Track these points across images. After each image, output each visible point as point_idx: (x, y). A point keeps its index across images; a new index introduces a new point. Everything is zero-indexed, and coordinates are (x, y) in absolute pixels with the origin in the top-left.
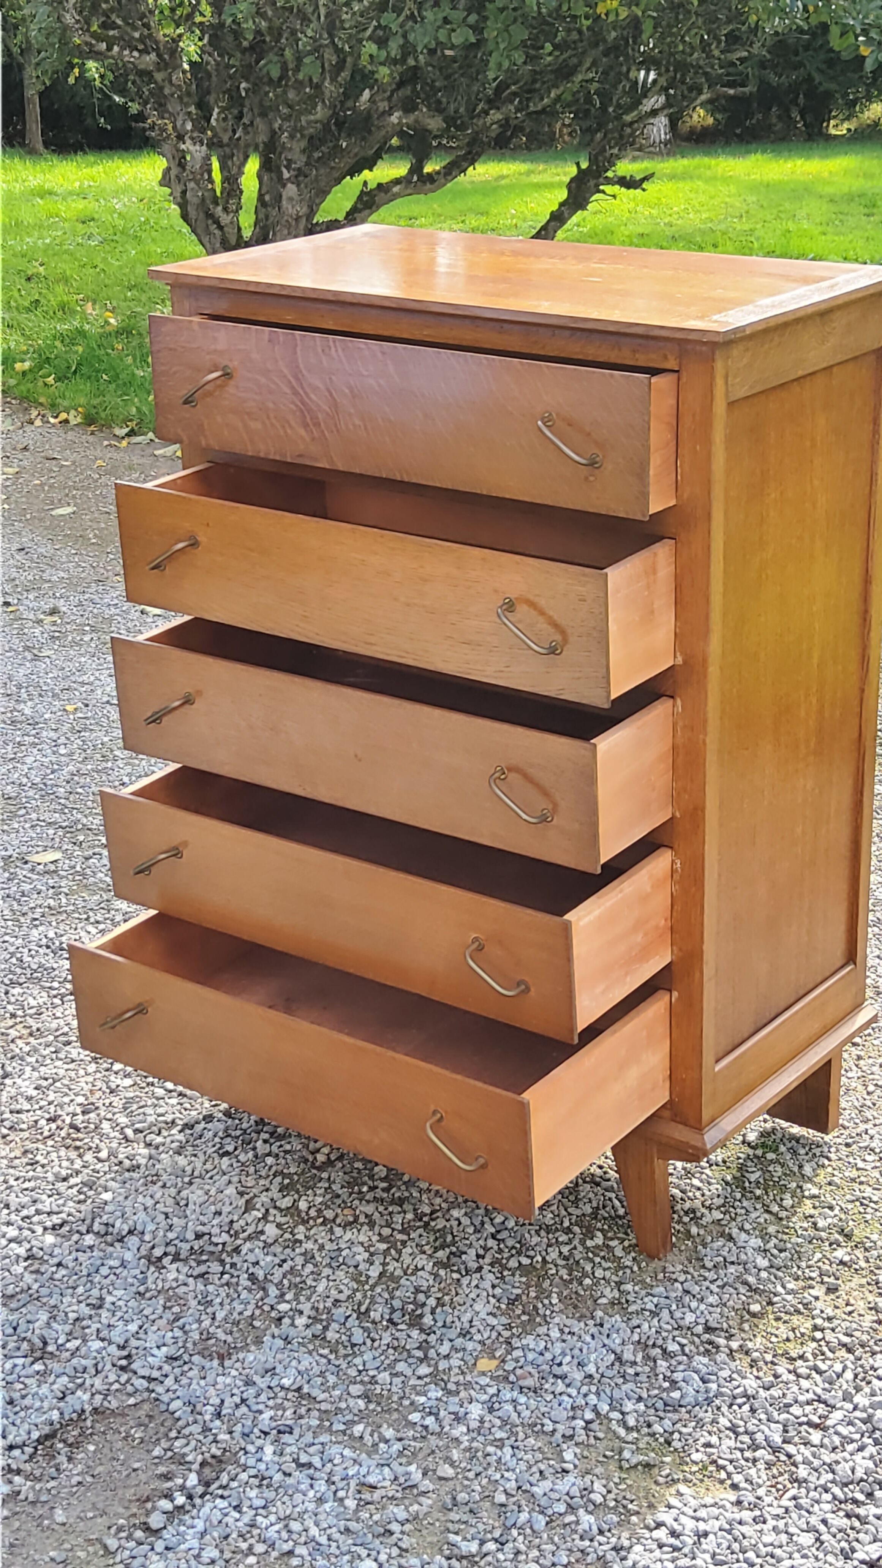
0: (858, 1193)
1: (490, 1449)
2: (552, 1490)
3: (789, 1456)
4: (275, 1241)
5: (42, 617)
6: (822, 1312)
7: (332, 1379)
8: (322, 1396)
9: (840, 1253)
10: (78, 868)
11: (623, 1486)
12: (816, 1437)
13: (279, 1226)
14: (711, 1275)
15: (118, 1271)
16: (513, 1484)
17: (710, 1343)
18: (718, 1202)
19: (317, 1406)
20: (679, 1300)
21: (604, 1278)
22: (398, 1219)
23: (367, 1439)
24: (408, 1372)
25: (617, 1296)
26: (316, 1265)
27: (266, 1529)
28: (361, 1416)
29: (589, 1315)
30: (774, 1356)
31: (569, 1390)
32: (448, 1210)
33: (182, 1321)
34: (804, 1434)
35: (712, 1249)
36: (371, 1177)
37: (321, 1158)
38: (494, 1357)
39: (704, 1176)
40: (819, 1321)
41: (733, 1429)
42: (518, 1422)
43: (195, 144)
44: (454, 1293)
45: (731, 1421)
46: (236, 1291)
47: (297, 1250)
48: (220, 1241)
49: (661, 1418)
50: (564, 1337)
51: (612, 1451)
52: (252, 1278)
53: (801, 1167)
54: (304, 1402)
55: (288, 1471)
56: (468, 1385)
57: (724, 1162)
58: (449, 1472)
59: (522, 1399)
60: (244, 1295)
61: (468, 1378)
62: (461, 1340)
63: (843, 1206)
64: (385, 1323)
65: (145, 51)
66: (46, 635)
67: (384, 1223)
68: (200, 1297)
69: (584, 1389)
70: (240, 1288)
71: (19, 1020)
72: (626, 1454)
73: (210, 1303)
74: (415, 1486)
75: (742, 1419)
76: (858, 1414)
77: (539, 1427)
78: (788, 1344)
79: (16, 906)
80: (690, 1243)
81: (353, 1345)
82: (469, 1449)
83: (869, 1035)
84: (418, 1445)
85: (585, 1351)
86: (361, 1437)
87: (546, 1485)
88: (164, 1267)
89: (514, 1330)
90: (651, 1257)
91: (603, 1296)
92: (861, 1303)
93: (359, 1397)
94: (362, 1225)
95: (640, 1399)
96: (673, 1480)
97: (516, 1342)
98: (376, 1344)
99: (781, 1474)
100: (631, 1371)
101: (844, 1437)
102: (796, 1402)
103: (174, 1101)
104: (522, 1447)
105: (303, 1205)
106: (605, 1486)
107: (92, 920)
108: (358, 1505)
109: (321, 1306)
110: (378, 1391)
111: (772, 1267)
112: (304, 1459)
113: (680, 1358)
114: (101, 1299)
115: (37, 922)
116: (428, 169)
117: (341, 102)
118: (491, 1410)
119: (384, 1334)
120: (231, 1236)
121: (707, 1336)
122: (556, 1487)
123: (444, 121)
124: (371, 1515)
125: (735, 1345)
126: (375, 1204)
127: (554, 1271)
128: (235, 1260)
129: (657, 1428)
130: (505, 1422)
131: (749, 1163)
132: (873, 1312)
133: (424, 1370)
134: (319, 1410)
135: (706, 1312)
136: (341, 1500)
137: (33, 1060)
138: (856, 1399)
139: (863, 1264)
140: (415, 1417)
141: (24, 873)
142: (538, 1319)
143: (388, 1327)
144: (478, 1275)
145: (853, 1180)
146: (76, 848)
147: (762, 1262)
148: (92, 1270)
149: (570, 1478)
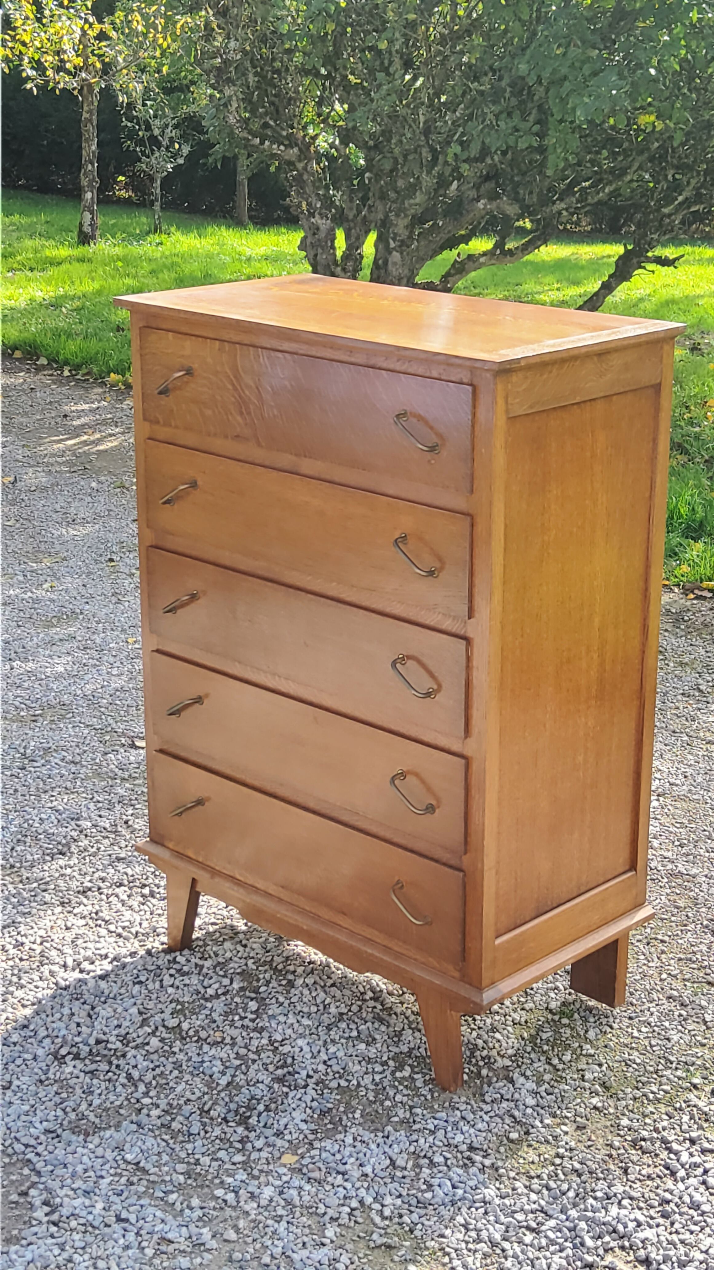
0: (626, 1055)
1: (270, 1222)
2: (308, 1258)
3: (503, 1250)
4: (156, 1052)
5: (134, 571)
6: (567, 1143)
7: (165, 1158)
8: (153, 1170)
9: (595, 1101)
10: (98, 761)
11: (365, 1260)
12: (528, 1238)
13: (162, 1040)
14: (487, 1108)
15: (28, 1063)
16: (280, 1250)
17: (469, 1158)
18: (510, 1052)
19: (147, 1177)
20: (455, 1124)
21: (401, 1102)
22: (255, 1043)
23: (178, 1206)
24: (226, 1159)
25: (408, 1116)
26: (180, 1072)
27: (79, 1264)
28: (179, 1188)
29: (381, 1128)
30: (517, 1174)
31: (346, 1184)
32: (295, 1040)
33: (65, 1104)
34: (520, 1235)
35: (494, 1088)
36: (245, 1010)
37: (210, 991)
38: (297, 1154)
39: (506, 1032)
40: (561, 1151)
41: (466, 1226)
42: (298, 1204)
43: (322, 218)
44: (279, 1102)
45: (465, 1220)
46: (114, 1086)
47: (170, 1059)
48: (114, 1047)
49: (411, 1212)
50: (356, 1144)
51: (366, 1233)
52: (129, 1077)
53: (586, 1032)
54: (138, 1173)
55: (109, 1223)
56: (268, 1173)
57: (526, 1022)
58: (232, 1235)
59: (307, 1187)
60: (119, 1089)
61: (271, 1167)
62: (274, 1138)
63: (611, 1064)
64: (219, 1120)
65: (290, 146)
66: (132, 586)
67: (243, 1045)
68: (85, 1087)
69: (358, 1184)
70: (117, 1084)
71: (16, 869)
72: (375, 1237)
73: (92, 1093)
74: (203, 1244)
75: (475, 1219)
76: (567, 1224)
77: (314, 1209)
78: (532, 1166)
79: (41, 785)
80: (478, 1082)
81: (190, 1135)
82: (254, 1221)
83: (677, 935)
84: (215, 1213)
85: (368, 1155)
86: (174, 1204)
87: (305, 1253)
88: (65, 1063)
89: (319, 1135)
90: (444, 1090)
91: (396, 1115)
92: (601, 1140)
93: (182, 1173)
94: (226, 1045)
95: (400, 1196)
96: (406, 1260)
97: (317, 1144)
98: (208, 1135)
99: (493, 1264)
100: (399, 1174)
101: (551, 1240)
102: (522, 1210)
103: (112, 940)
104: (295, 1223)
105: (185, 1026)
106: (350, 1259)
107: (95, 800)
108: (155, 1253)
109: (175, 1103)
110: (198, 1171)
111: (538, 1106)
112: (124, 1215)
113: (441, 1168)
114: (10, 1082)
115: (53, 798)
116: (510, 245)
117: (434, 190)
118: (281, 1193)
119: (216, 1128)
120: (123, 1044)
121: (468, 1153)
122: (311, 1255)
123: (521, 208)
124: (162, 1262)
125: (487, 1162)
126: (241, 1030)
127: (363, 1093)
128: (120, 1062)
129: (406, 1219)
130: (288, 1202)
131: (546, 1025)
132: (608, 1148)
133: (238, 1158)
134: (148, 1181)
135: (473, 1135)
136: (143, 1248)
137: (16, 900)
138: (570, 1212)
139: (612, 1110)
140: (219, 1192)
141: (56, 761)
142: (340, 1128)
143: (221, 1123)
144: (303, 1091)
145: (626, 1046)
146: (101, 745)
147: (530, 1101)
148: (10, 1060)
149: (325, 1250)
